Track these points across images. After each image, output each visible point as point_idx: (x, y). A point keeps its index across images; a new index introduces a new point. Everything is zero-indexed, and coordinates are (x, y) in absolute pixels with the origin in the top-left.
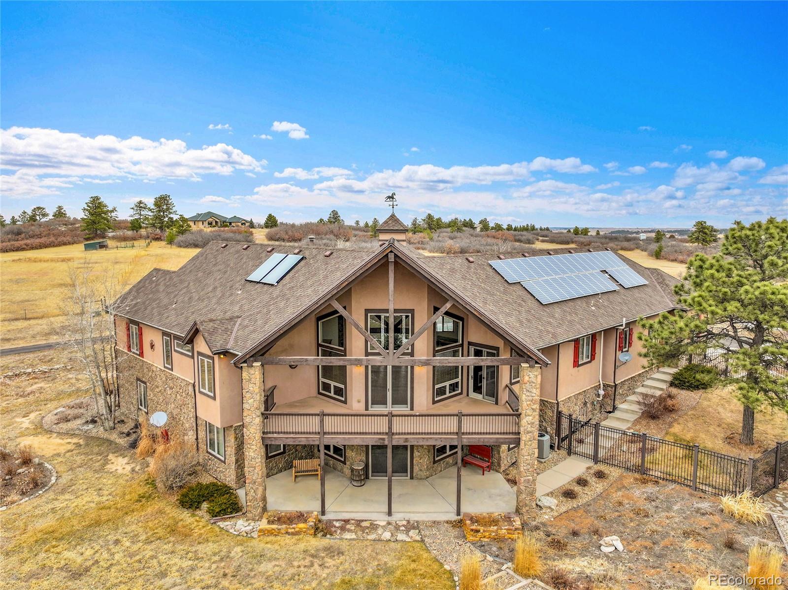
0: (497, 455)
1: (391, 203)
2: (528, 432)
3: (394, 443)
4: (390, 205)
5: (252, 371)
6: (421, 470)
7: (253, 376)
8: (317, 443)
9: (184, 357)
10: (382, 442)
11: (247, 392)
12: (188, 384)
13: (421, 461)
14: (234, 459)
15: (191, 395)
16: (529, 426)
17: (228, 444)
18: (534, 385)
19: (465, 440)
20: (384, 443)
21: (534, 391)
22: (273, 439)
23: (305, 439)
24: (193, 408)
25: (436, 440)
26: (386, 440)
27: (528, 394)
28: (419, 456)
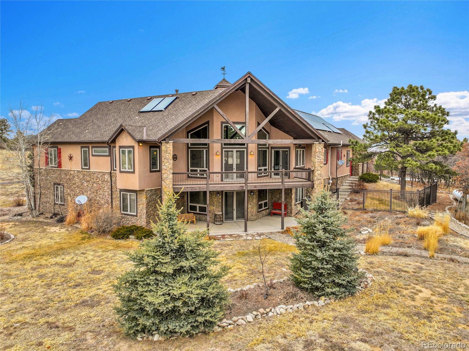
0: (290, 208)
1: (223, 72)
2: (319, 179)
3: (249, 189)
4: (222, 73)
5: (168, 145)
6: (252, 215)
7: (169, 149)
8: (205, 190)
9: (101, 157)
10: (242, 188)
11: (164, 159)
12: (104, 174)
13: (252, 210)
14: (145, 211)
15: (107, 182)
16: (319, 176)
17: (140, 203)
18: (321, 153)
19: (286, 186)
20: (243, 189)
21: (321, 156)
22: (179, 188)
23: (198, 188)
24: (108, 189)
25: (271, 186)
26: (245, 187)
27: (318, 158)
28: (251, 207)
